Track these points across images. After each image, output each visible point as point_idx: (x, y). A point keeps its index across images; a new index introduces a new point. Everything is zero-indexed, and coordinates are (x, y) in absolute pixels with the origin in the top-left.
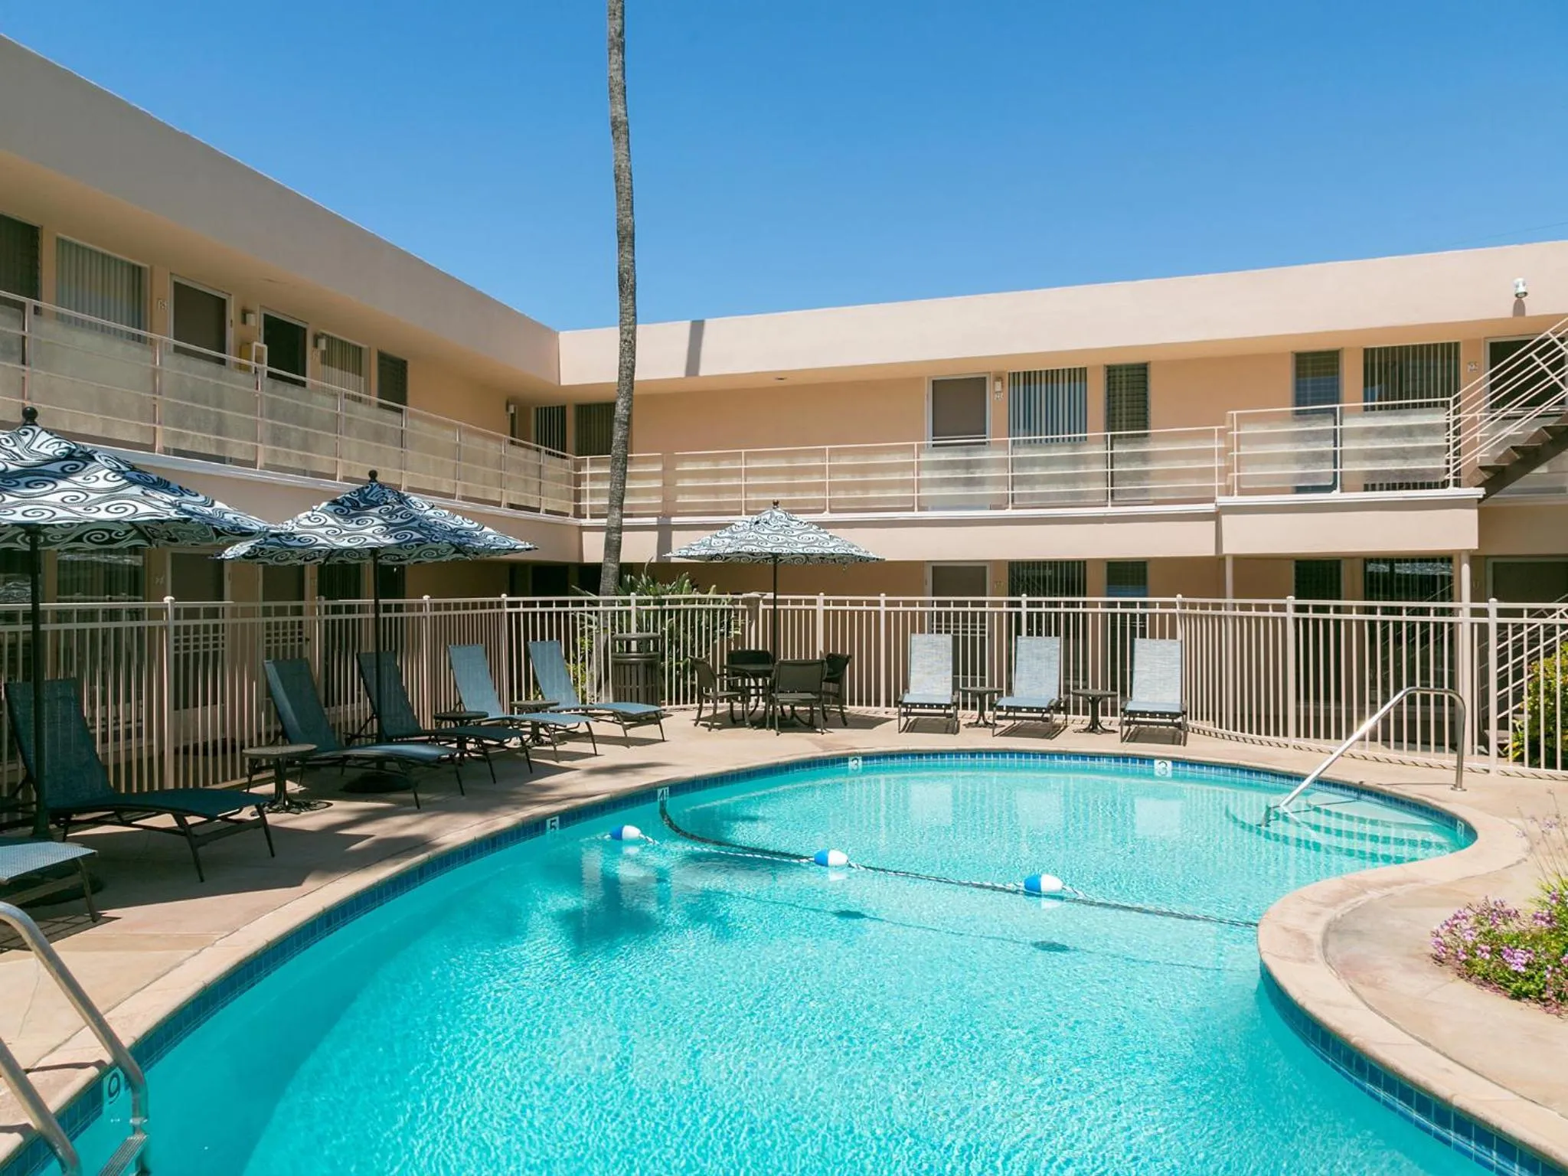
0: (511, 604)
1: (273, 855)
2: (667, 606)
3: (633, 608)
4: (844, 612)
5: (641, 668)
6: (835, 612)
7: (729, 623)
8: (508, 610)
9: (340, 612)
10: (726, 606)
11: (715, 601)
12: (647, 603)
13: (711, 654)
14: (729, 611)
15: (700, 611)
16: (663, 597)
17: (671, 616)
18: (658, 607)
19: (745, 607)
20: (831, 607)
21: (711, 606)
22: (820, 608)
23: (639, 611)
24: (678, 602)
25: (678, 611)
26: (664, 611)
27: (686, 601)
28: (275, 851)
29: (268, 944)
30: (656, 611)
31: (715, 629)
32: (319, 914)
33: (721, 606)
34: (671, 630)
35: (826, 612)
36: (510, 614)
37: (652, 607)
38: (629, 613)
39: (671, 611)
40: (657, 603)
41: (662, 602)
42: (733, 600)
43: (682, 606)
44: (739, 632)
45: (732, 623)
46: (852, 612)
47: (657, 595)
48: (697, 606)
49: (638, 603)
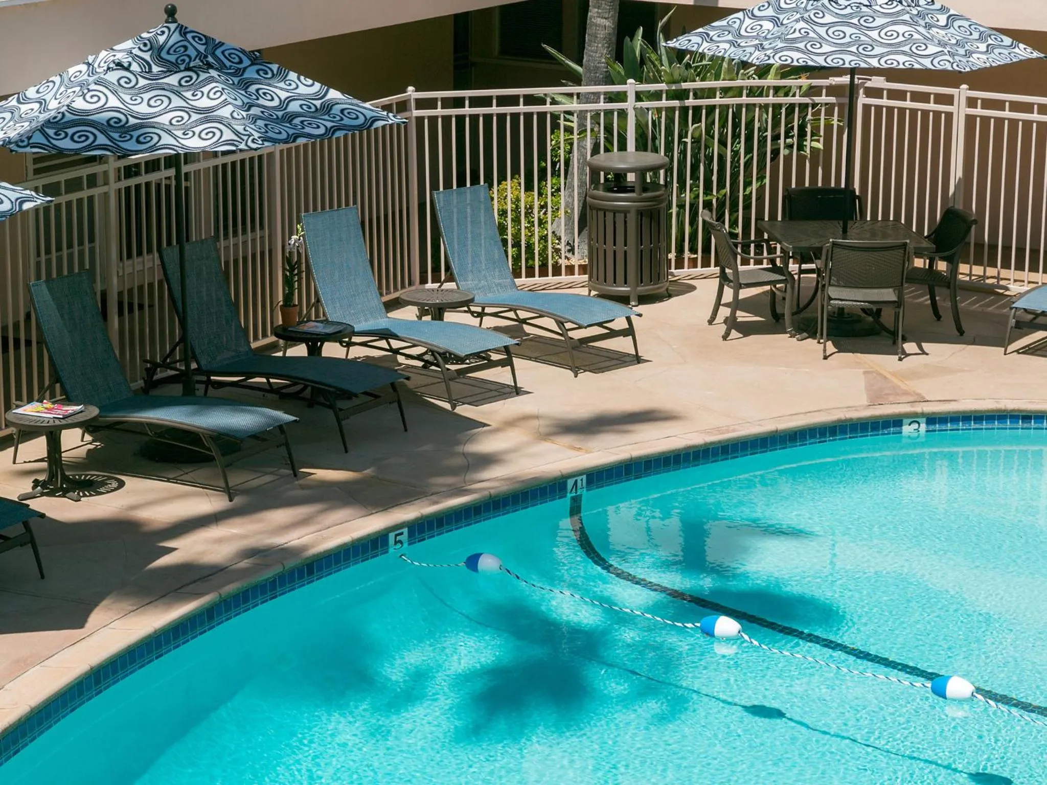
0: (422, 104)
1: (43, 577)
2: (691, 102)
3: (630, 105)
4: (1000, 121)
5: (632, 219)
6: (985, 120)
7: (802, 128)
8: (417, 113)
9: (137, 174)
10: (798, 99)
11: (777, 90)
12: (657, 96)
13: (767, 181)
14: (804, 107)
15: (750, 107)
16: (685, 85)
17: (697, 119)
18: (676, 103)
19: (832, 100)
20: (979, 111)
21: (771, 99)
22: (960, 111)
23: (641, 113)
24: (711, 93)
25: (711, 109)
26: (687, 109)
27: (725, 91)
28: (44, 571)
29: (32, 710)
30: (670, 110)
31: (776, 138)
32: (86, 673)
33: (789, 100)
34: (696, 141)
35: (970, 119)
36: (420, 120)
37: (664, 103)
38: (623, 114)
39: (697, 110)
40: (672, 96)
41: (682, 95)
42: (811, 87)
43: (718, 100)
44: (820, 146)
45: (808, 129)
46: (1013, 123)
47: (674, 82)
48: (744, 100)
49: (639, 97)
